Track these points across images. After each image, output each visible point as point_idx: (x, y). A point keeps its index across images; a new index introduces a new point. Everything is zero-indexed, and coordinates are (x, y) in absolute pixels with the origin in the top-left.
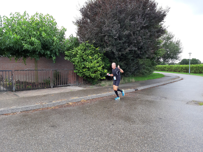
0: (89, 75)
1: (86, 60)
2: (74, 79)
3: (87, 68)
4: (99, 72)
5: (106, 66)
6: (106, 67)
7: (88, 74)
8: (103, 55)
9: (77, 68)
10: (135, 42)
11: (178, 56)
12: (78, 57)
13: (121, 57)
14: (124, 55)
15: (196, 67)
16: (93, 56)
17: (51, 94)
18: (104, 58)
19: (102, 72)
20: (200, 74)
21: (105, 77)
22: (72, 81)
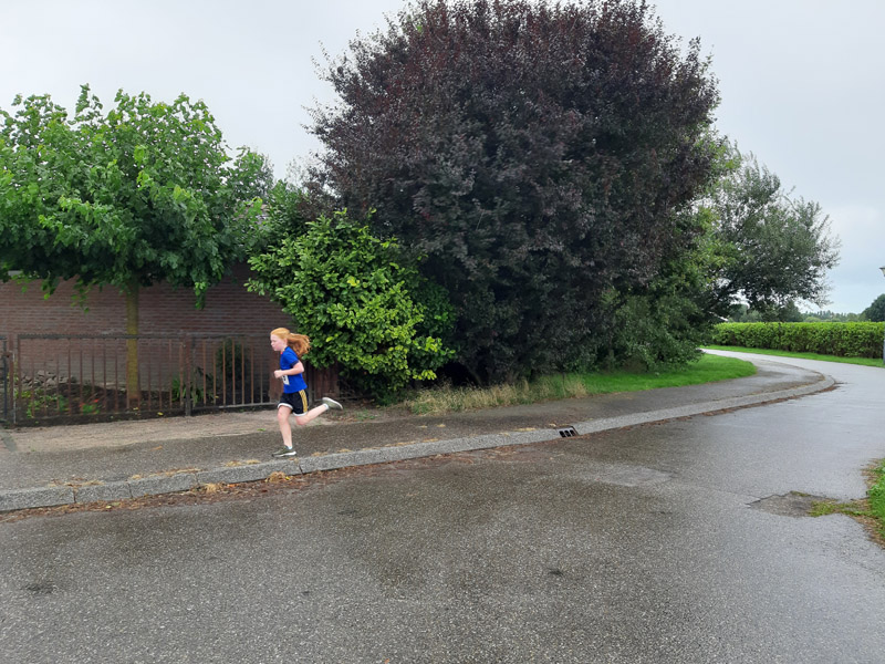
1: (334, 294)
3: (339, 329)
5: (436, 321)
6: (432, 327)
7: (345, 356)
8: (415, 272)
12: (298, 282)
13: (505, 282)
14: (515, 273)
16: (367, 278)
18: (425, 284)
19: (416, 350)
21: (432, 373)
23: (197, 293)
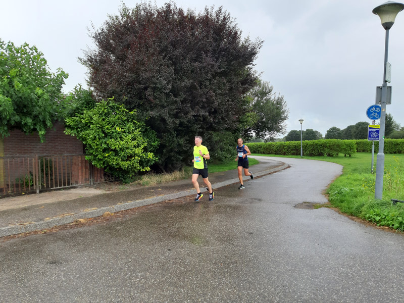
0: (118, 164)
1: (109, 135)
2: (86, 174)
3: (112, 150)
4: (136, 158)
5: (151, 145)
6: (150, 148)
7: (114, 162)
8: (144, 124)
9: (91, 151)
10: (204, 100)
11: (280, 126)
12: (92, 129)
13: (179, 128)
14: (185, 124)
15: (313, 145)
16: (124, 127)
17: (37, 206)
18: (146, 130)
19: (144, 158)
20: (320, 157)
21: (149, 168)
22: (80, 177)
23: (40, 136)
